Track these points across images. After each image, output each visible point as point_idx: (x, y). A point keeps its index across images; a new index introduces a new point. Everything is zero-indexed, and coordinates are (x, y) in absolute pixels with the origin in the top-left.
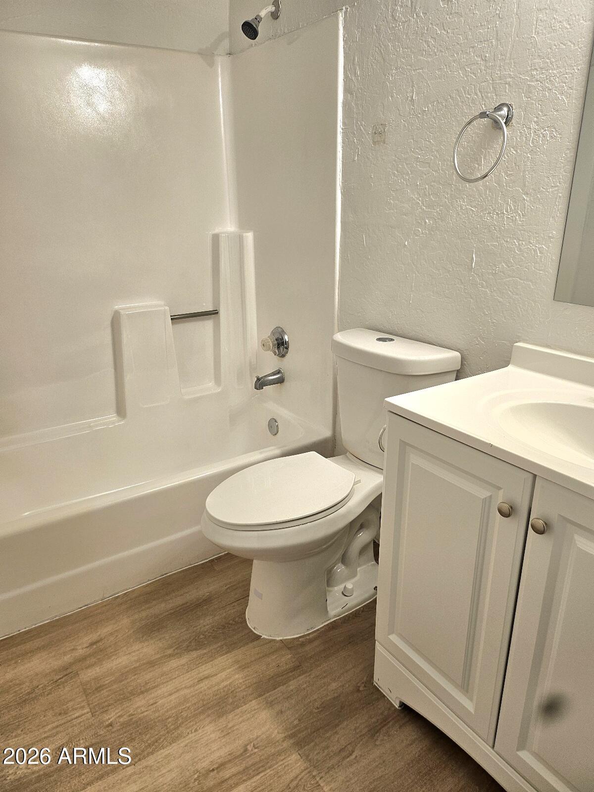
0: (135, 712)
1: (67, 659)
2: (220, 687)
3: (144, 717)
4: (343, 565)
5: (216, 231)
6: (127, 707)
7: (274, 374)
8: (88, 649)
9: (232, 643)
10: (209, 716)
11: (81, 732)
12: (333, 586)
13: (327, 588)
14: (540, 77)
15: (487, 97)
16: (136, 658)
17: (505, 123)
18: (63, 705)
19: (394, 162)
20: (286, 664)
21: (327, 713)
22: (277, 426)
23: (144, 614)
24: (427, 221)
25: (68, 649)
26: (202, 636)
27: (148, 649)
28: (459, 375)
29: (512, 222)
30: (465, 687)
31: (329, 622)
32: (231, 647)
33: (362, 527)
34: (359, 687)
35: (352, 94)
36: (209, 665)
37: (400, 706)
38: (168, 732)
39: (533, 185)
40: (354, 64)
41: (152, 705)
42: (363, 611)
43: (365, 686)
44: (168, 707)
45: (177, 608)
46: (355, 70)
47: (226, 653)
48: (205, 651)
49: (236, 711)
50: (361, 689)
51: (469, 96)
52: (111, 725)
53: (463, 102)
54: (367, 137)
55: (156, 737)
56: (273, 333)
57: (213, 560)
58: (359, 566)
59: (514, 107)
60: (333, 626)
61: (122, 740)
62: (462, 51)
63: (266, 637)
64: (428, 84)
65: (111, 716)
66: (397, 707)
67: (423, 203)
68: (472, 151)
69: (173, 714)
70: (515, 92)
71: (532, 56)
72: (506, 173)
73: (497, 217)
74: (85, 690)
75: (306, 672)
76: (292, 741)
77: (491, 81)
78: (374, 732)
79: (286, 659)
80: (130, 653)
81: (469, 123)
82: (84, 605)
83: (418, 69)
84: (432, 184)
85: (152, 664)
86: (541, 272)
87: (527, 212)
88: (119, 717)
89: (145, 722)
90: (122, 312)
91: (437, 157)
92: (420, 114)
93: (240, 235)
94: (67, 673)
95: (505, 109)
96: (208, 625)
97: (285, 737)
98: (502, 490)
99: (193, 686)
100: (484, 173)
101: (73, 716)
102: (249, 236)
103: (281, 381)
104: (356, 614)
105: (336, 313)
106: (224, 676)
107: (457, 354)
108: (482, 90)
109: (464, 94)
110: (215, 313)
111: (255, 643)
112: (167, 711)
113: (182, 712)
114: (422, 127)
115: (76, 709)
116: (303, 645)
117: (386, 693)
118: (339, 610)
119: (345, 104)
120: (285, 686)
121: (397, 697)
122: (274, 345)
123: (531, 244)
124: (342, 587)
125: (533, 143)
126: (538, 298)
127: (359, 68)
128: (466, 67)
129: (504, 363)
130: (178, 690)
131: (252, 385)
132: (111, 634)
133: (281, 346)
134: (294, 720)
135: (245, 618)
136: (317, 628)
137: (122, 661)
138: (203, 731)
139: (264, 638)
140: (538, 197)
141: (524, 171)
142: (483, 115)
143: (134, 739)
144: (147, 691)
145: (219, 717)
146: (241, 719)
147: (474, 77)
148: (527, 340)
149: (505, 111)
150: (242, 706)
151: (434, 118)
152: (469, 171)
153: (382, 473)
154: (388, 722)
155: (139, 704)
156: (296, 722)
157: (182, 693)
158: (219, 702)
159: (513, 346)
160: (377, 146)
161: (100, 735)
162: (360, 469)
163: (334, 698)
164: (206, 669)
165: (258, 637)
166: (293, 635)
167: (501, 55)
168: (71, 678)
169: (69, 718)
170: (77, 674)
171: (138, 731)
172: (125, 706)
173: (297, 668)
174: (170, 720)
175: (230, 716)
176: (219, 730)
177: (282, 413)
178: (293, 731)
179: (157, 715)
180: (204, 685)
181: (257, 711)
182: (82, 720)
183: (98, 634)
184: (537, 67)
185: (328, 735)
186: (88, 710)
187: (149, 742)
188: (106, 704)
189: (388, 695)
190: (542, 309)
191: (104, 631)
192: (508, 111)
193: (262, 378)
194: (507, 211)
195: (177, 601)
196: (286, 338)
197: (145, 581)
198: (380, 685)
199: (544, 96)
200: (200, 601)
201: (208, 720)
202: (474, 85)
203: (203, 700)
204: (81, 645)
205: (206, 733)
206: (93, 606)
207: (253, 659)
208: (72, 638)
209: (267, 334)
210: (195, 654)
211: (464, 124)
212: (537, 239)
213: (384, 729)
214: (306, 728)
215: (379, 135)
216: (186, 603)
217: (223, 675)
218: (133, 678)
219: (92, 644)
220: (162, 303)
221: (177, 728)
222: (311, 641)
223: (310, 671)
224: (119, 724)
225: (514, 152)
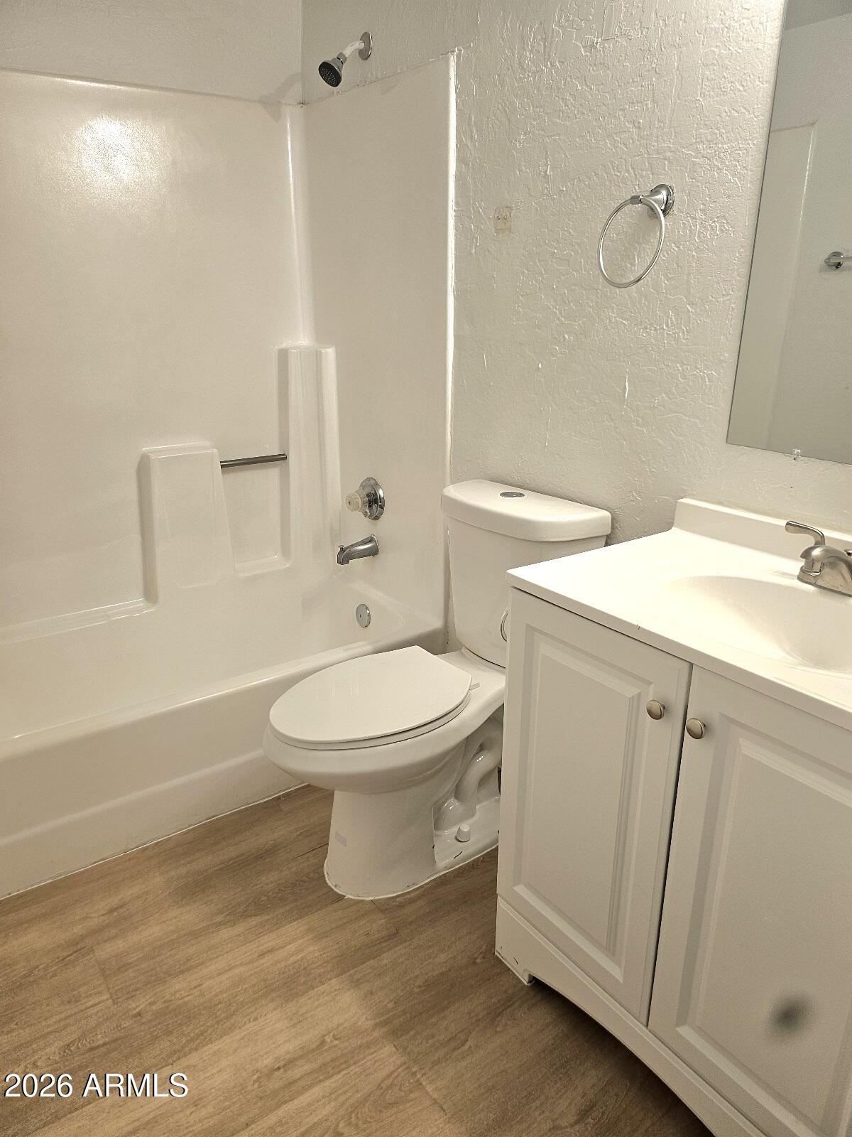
0: (173, 998)
1: (78, 930)
2: (289, 962)
3: (186, 1003)
4: (456, 801)
5: (284, 345)
6: (161, 991)
7: (364, 543)
8: (107, 916)
9: (304, 905)
10: (273, 1000)
11: (98, 1025)
12: (441, 829)
13: (434, 832)
14: (708, 153)
15: (642, 176)
16: (172, 928)
17: (664, 211)
18: (73, 990)
19: (523, 258)
20: (378, 931)
21: (432, 993)
22: (369, 615)
23: (184, 870)
24: (566, 336)
25: (77, 918)
26: (264, 898)
27: (189, 915)
28: (609, 540)
29: (674, 341)
30: (611, 949)
31: (437, 875)
32: (303, 911)
33: (482, 748)
34: (476, 958)
35: (467, 164)
36: (273, 935)
37: (529, 982)
38: (218, 1023)
39: (699, 292)
40: (469, 125)
41: (195, 987)
42: (483, 861)
43: (484, 957)
44: (218, 990)
45: (230, 860)
46: (472, 132)
47: (297, 919)
48: (268, 917)
49: (310, 992)
50: (479, 961)
51: (619, 174)
52: (139, 1014)
53: (610, 181)
54: (488, 223)
55: (202, 1028)
56: (363, 486)
57: (279, 798)
58: (480, 802)
59: (675, 190)
60: (443, 881)
61: (155, 1034)
62: (610, 114)
63: (350, 897)
64: (567, 156)
65: (140, 1003)
66: (526, 983)
67: (561, 313)
68: (624, 246)
69: (223, 998)
70: (677, 170)
71: (697, 124)
72: (666, 276)
73: (655, 333)
74: (103, 970)
75: (405, 941)
76: (384, 1030)
77: (646, 155)
78: (494, 1015)
79: (378, 925)
80: (164, 922)
81: (618, 210)
82: (100, 858)
83: (554, 135)
84: (573, 287)
85: (195, 935)
86: (711, 406)
87: (693, 327)
88: (150, 1003)
89: (186, 1011)
90: (153, 457)
91: (578, 253)
92: (556, 195)
93: (317, 351)
94: (78, 948)
95: (664, 193)
96: (272, 882)
97: (376, 1025)
98: (653, 685)
99: (252, 962)
100: (638, 275)
101: (89, 1004)
102: (330, 353)
103: (374, 552)
104: (473, 865)
105: (448, 458)
106: (293, 949)
107: (606, 514)
108: (635, 167)
109: (612, 170)
110: (282, 458)
111: (336, 905)
112: (216, 995)
113: (236, 996)
114: (559, 212)
115: (91, 995)
116: (401, 906)
117: (512, 966)
118: (450, 860)
119: (459, 177)
120: (376, 960)
121: (524, 970)
122: (363, 503)
123: (698, 369)
124: (455, 829)
125: (699, 237)
126: (707, 440)
127: (477, 131)
128: (614, 135)
129: (667, 526)
130: (230, 969)
131: (335, 558)
132: (138, 897)
133: (374, 503)
134: (389, 1002)
135: (323, 872)
136: (420, 885)
137: (153, 931)
138: (266, 1020)
139: (348, 898)
140: (705, 308)
141: (689, 275)
142: (635, 200)
143: (171, 1033)
144: (188, 970)
145: (287, 1001)
146: (317, 1003)
147: (625, 148)
148: (694, 495)
149: (663, 195)
150: (317, 987)
151: (574, 200)
152: (619, 272)
153: (504, 673)
154: (513, 1003)
155: (177, 987)
156: (391, 1005)
157: (237, 971)
158: (287, 983)
159: (676, 503)
160: (501, 235)
161: (124, 1028)
162: (479, 669)
163: (442, 974)
164: (269, 940)
165: (341, 897)
166: (388, 894)
167: (659, 121)
168: (84, 956)
169: (82, 1007)
170: (91, 950)
171: (177, 1021)
172: (158, 990)
173: (394, 936)
174: (220, 1006)
175: (302, 1000)
176: (287, 1018)
177: (375, 596)
178: (387, 1016)
179: (202, 1000)
180: (266, 961)
181: (338, 992)
182: (99, 1009)
183: (121, 896)
184: (704, 139)
185: (433, 1020)
186: (108, 996)
187: (192, 1035)
188: (132, 987)
189: (514, 969)
190: (713, 454)
191: (128, 893)
192: (667, 196)
193: (347, 548)
194: (667, 326)
195: (231, 851)
196: (381, 493)
197: (184, 827)
198: (504, 955)
199: (712, 177)
200: (261, 852)
201: (271, 1006)
202: (625, 160)
203: (265, 980)
204: (96, 911)
205: (269, 1022)
206: (113, 861)
207: (333, 926)
208: (82, 904)
209: (355, 487)
210: (254, 921)
211: (612, 210)
212: (706, 362)
213: (508, 1011)
214: (404, 1012)
215: (503, 220)
216: (243, 854)
217: (292, 947)
218: (169, 953)
219: (111, 911)
220: (208, 443)
221: (229, 1017)
222: (412, 901)
223: (410, 940)
224: (150, 1013)
225: (676, 249)
